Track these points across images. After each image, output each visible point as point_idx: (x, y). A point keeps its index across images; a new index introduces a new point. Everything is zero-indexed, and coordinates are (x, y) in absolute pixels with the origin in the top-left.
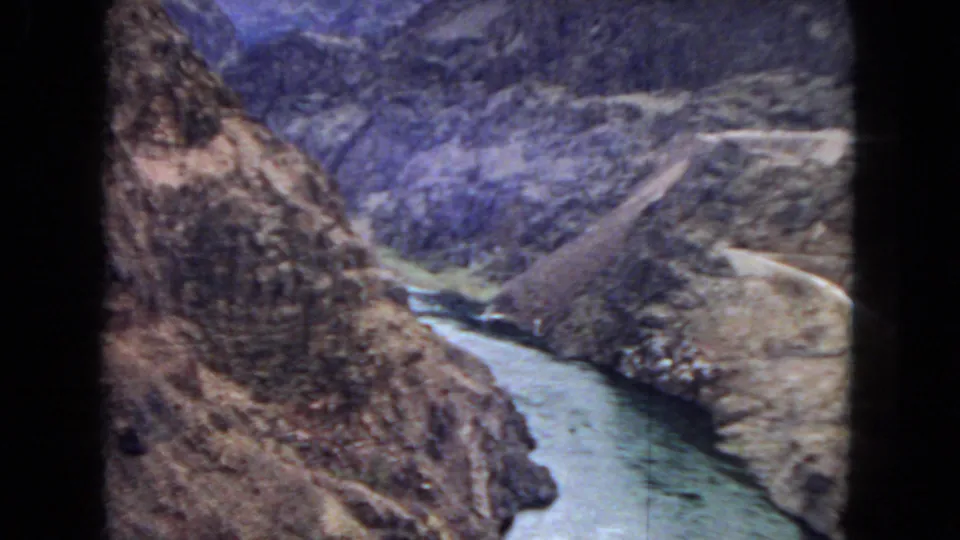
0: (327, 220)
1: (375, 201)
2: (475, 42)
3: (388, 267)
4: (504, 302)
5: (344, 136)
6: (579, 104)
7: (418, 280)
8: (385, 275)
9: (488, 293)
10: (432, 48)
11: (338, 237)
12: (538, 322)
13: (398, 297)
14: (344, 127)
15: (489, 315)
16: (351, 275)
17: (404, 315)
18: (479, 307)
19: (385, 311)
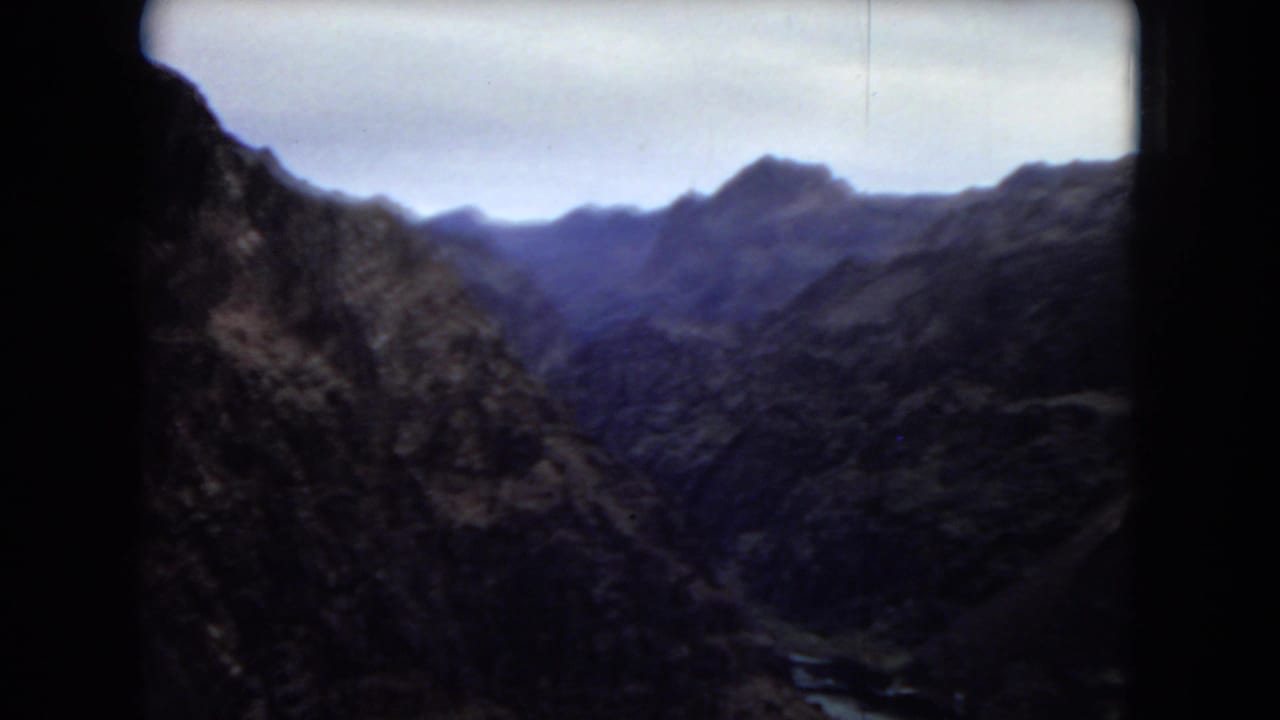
0: (685, 570)
1: (749, 541)
2: (878, 330)
3: (765, 632)
4: (915, 672)
5: (706, 458)
6: (1013, 408)
7: (804, 648)
8: (762, 640)
9: (896, 661)
10: (819, 339)
11: (699, 591)
12: (959, 696)
13: (780, 670)
14: (706, 446)
16: (719, 641)
17: (787, 692)
18: (886, 679)
19: (763, 688)
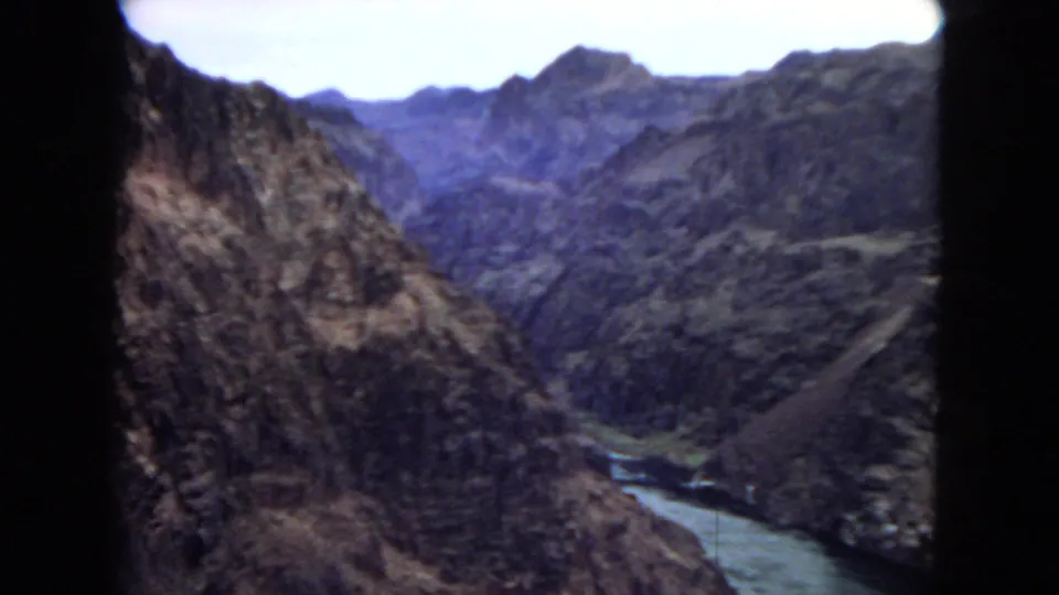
0: (521, 383)
1: (574, 360)
2: (678, 184)
3: (589, 434)
4: (712, 469)
5: (538, 290)
6: (794, 249)
7: (621, 446)
8: (585, 441)
9: (697, 459)
10: (629, 192)
11: (533, 400)
12: (751, 488)
13: (600, 466)
14: (537, 280)
15: (697, 483)
16: (548, 442)
17: (606, 485)
18: (687, 473)
19: (587, 481)
